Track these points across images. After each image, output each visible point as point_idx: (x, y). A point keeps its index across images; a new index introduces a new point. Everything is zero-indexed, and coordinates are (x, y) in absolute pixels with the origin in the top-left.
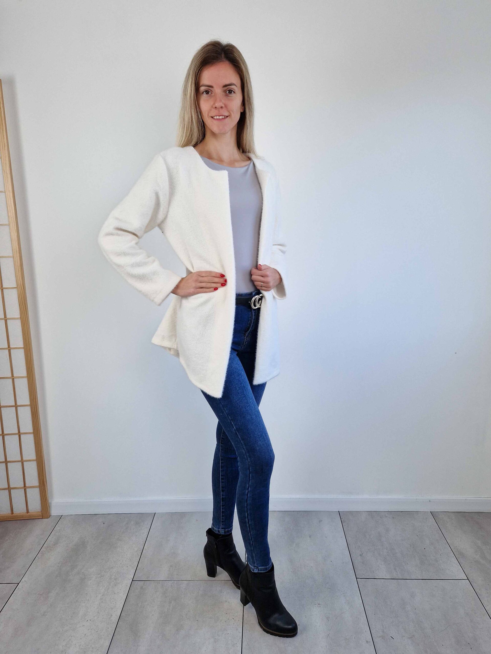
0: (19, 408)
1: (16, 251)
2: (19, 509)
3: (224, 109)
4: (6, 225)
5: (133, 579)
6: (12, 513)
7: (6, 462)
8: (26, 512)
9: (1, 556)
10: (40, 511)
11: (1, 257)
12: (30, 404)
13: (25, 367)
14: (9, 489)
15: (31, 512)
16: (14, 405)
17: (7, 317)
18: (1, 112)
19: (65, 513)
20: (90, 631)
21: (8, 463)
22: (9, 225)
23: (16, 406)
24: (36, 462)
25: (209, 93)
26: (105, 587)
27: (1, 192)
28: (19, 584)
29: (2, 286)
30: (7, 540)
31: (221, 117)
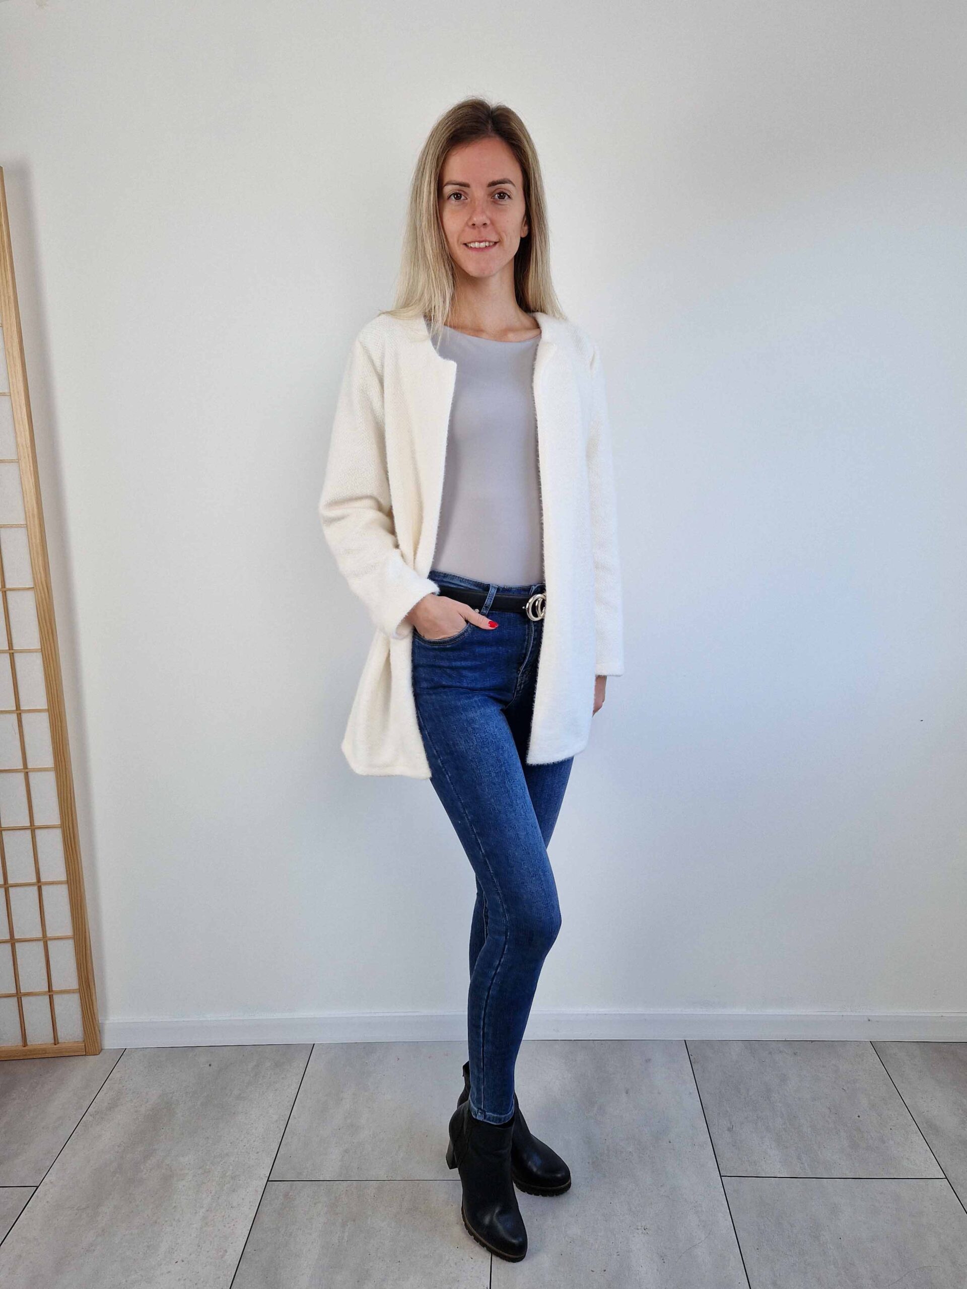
0: (38, 832)
1: (33, 515)
2: (40, 1035)
3: (489, 228)
4: (12, 462)
5: (268, 1178)
6: (25, 1044)
7: (13, 941)
8: (53, 1041)
9: (3, 1130)
10: (81, 1040)
11: (1, 527)
12: (60, 823)
13: (51, 749)
14: (19, 995)
15: (63, 1041)
16: (29, 825)
17: (14, 648)
18: (2, 232)
19: (131, 1043)
20: (182, 1282)
21: (16, 943)
22: (18, 461)
23: (33, 828)
24: (73, 940)
25: (461, 197)
26: (213, 1192)
27: (3, 394)
28: (37, 1187)
29: (4, 585)
30: (14, 1099)
31: (483, 245)
